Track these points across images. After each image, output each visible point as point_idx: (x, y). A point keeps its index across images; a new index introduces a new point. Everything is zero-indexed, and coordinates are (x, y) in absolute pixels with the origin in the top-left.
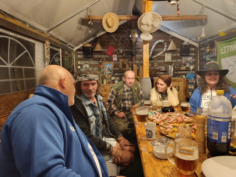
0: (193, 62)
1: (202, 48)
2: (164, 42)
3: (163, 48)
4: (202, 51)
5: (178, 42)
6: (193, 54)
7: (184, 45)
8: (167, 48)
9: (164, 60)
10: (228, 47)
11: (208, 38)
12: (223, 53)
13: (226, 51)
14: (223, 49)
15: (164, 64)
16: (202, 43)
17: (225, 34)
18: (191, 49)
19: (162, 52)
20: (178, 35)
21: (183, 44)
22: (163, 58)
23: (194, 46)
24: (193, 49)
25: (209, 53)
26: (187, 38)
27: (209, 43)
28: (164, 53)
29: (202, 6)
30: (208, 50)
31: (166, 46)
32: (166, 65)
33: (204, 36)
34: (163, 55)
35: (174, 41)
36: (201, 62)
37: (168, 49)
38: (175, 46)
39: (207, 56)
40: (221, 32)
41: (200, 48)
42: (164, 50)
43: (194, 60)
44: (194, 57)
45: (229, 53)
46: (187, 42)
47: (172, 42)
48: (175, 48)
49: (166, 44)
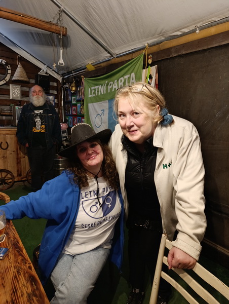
2: (7, 64)
3: (5, 74)
6: (55, 92)
8: (12, 75)
9: (8, 96)
10: (97, 87)
11: (73, 70)
12: (91, 96)
13: (94, 93)
15: (8, 103)
16: (66, 77)
17: (93, 68)
18: (51, 84)
20: (30, 56)
21: (39, 73)
22: (7, 92)
23: (56, 80)
24: (55, 84)
30: (74, 89)
32: (11, 105)
36: (66, 105)
38: (25, 74)
39: (73, 98)
43: (56, 101)
45: (98, 96)
46: (45, 71)
49: (10, 68)
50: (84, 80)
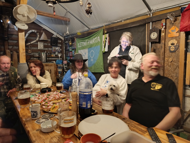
0: (60, 51)
1: (66, 41)
2: (37, 32)
3: (36, 37)
4: (66, 44)
5: (49, 34)
6: (60, 45)
7: (54, 38)
8: (40, 37)
9: (37, 48)
10: (82, 43)
11: (70, 35)
12: (79, 47)
13: (81, 45)
14: (79, 44)
15: (37, 51)
16: (66, 38)
17: (80, 34)
18: (59, 41)
19: (35, 40)
20: (49, 28)
21: (53, 36)
22: (37, 46)
23: (61, 39)
24: (60, 41)
25: (71, 46)
26: (56, 32)
27: (71, 38)
28: (37, 42)
29: (66, 11)
30: (71, 44)
31: (38, 36)
32: (39, 52)
33: (68, 33)
34: (36, 43)
35: (45, 33)
36: (66, 52)
37: (41, 39)
38: (46, 37)
39: (70, 48)
40: (79, 32)
41: (65, 41)
42: (37, 39)
43: (61, 50)
44: (61, 47)
45: (83, 47)
46: (56, 35)
47: (43, 33)
48: (46, 39)
49: (38, 34)
50: (76, 39)
